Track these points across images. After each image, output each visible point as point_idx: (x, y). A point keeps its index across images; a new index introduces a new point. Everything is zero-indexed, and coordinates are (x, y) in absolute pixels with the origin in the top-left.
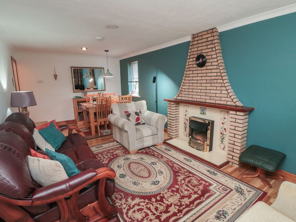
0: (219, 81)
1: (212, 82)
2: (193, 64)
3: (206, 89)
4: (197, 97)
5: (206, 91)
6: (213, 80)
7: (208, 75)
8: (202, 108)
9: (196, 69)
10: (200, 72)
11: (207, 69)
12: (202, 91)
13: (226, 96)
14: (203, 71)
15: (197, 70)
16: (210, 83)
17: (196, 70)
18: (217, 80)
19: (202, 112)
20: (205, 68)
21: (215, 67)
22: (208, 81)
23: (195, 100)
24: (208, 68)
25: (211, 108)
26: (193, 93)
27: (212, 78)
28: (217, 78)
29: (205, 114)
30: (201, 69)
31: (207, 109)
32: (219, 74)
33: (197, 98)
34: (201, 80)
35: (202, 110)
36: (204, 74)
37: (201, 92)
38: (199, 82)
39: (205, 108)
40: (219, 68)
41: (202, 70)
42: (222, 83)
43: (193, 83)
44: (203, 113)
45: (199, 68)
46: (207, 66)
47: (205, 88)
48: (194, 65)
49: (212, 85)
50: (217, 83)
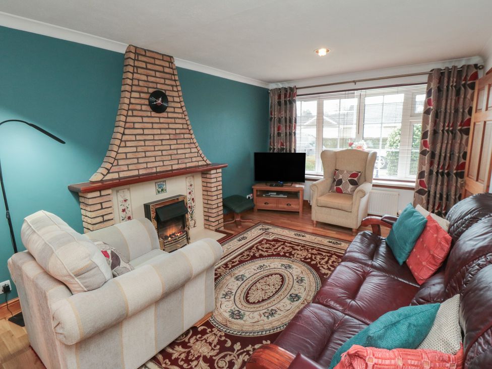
0: (186, 136)
1: (177, 138)
2: (141, 105)
3: (171, 149)
4: (157, 164)
5: (170, 152)
6: (179, 135)
7: (171, 126)
8: (158, 182)
9: (149, 114)
10: (157, 120)
11: (168, 118)
12: (164, 153)
13: (196, 155)
14: (162, 120)
15: (151, 117)
16: (175, 139)
17: (147, 117)
18: (184, 134)
19: (160, 190)
20: (164, 114)
21: (180, 116)
22: (172, 136)
23: (154, 170)
24: (170, 115)
25: (174, 177)
26: (147, 158)
27: (178, 131)
28: (183, 131)
29: (165, 190)
30: (158, 115)
31: (167, 182)
32: (185, 126)
33: (156, 167)
34: (161, 134)
35: (160, 186)
36: (164, 125)
37: (162, 155)
38: (156, 137)
39: (163, 181)
40: (185, 119)
41: (159, 118)
42: (190, 139)
43: (145, 140)
44: (162, 190)
45: (154, 114)
46: (168, 112)
47: (168, 147)
48: (143, 107)
49: (179, 142)
50: (184, 138)
